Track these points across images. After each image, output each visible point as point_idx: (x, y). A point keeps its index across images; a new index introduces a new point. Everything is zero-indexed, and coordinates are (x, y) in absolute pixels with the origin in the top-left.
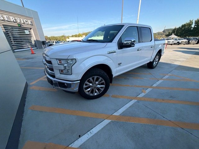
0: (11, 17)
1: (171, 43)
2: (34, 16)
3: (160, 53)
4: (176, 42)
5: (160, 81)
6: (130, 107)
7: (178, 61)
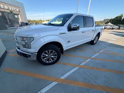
0: (6, 6)
1: (108, 28)
2: (20, 6)
3: (99, 35)
4: (111, 27)
5: (97, 54)
6: (73, 72)
7: (111, 40)
